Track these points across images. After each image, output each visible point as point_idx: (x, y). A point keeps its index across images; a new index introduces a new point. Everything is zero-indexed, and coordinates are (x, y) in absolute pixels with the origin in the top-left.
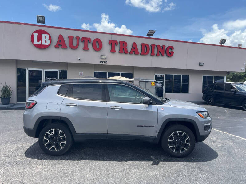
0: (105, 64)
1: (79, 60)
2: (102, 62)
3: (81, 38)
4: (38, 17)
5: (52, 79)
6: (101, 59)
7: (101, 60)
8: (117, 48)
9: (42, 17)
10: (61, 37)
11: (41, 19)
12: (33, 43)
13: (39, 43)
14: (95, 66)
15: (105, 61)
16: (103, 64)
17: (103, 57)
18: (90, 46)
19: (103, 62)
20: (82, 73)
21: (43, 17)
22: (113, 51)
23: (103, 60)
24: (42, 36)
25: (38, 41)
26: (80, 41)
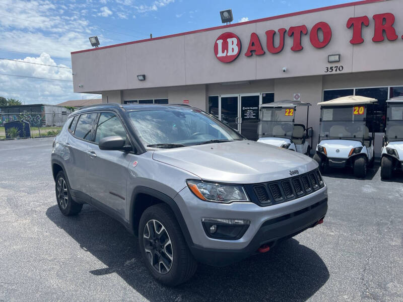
0: (338, 72)
1: (284, 71)
2: (331, 68)
3: (287, 29)
4: (222, 13)
5: (251, 110)
6: (329, 62)
7: (329, 66)
8: (368, 33)
9: (227, 11)
10: (254, 36)
11: (226, 15)
12: (216, 56)
13: (224, 55)
14: (324, 79)
15: (338, 65)
16: (334, 72)
17: (332, 59)
18: (306, 41)
19: (334, 69)
20: (299, 94)
21: (229, 12)
22: (357, 40)
23: (334, 65)
24: (228, 42)
25: (223, 52)
26: (286, 35)
